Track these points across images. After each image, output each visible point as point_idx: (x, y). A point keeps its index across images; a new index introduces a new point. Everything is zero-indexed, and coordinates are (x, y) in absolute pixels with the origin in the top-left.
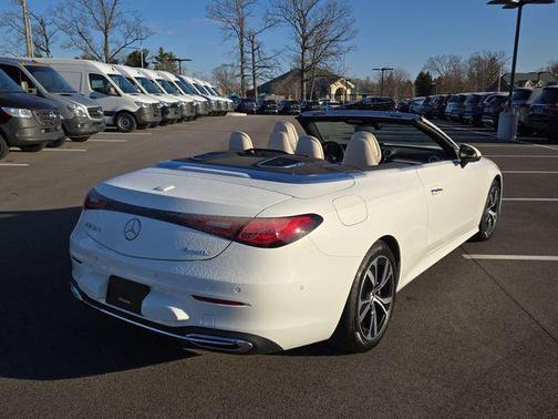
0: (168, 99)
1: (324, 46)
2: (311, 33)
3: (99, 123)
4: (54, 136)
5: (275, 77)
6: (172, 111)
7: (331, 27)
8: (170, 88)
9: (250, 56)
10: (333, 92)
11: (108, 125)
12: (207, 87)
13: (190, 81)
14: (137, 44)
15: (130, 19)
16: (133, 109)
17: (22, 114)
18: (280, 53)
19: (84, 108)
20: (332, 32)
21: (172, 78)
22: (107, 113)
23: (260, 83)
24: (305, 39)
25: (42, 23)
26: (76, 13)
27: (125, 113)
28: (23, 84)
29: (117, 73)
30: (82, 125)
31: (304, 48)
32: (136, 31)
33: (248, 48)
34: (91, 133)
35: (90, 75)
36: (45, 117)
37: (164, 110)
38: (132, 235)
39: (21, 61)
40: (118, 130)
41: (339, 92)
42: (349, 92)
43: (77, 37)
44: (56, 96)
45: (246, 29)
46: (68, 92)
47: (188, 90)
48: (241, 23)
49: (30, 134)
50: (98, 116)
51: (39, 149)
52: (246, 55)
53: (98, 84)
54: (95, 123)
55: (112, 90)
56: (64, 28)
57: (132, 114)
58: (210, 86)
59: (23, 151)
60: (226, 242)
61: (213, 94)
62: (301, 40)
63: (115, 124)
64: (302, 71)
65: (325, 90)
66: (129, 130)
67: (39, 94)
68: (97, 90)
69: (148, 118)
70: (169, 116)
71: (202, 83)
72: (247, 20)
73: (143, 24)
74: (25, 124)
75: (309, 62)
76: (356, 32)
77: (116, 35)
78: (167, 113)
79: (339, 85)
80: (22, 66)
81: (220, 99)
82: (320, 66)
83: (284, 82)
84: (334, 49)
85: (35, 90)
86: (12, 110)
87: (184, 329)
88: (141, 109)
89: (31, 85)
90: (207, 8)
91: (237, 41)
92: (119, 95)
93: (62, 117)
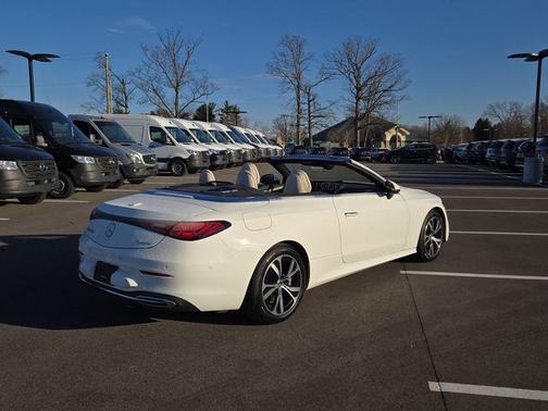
0: (218, 147)
1: (377, 96)
2: (365, 85)
3: (152, 168)
4: (112, 179)
5: (330, 126)
6: (220, 158)
7: (385, 78)
8: (221, 137)
9: (306, 107)
10: (388, 139)
11: (160, 170)
12: (258, 136)
13: (242, 131)
14: (203, 99)
15: (198, 76)
16: (185, 156)
17: (87, 161)
18: (335, 104)
19: (140, 156)
20: (385, 83)
21: (224, 129)
22: (160, 160)
23: (315, 132)
24: (359, 89)
25: (123, 82)
26: (152, 73)
27: (178, 159)
28: (92, 136)
29: (173, 125)
30: (138, 170)
31: (358, 98)
32: (203, 87)
33: (304, 99)
34: (146, 176)
35: (151, 128)
36: (105, 163)
37: (213, 157)
38: (109, 234)
39: (91, 118)
40: (172, 174)
41: (394, 139)
42: (403, 138)
43: (152, 94)
44: (117, 146)
45: (303, 83)
46: (128, 142)
47: (239, 138)
48: (298, 77)
49: (92, 177)
50: (151, 162)
51: (100, 190)
52: (302, 106)
53: (157, 135)
54: (148, 168)
55: (168, 140)
56: (142, 87)
57: (184, 160)
58: (261, 135)
59: (88, 191)
60: (162, 237)
61: (263, 142)
62: (355, 91)
63: (169, 169)
64: (356, 119)
65: (380, 138)
66: (181, 174)
67: (104, 144)
68: (156, 140)
69: (198, 163)
70: (218, 162)
71: (253, 133)
72: (304, 74)
73: (209, 81)
74: (89, 168)
75: (363, 111)
76: (410, 82)
77: (185, 91)
78: (216, 159)
79: (393, 132)
80: (92, 122)
81: (270, 146)
82: (374, 114)
83: (339, 131)
84: (388, 99)
85: (101, 141)
86: (79, 158)
87: (135, 293)
88: (192, 156)
89: (98, 137)
90: (267, 65)
91: (294, 94)
92: (174, 144)
93: (120, 163)
